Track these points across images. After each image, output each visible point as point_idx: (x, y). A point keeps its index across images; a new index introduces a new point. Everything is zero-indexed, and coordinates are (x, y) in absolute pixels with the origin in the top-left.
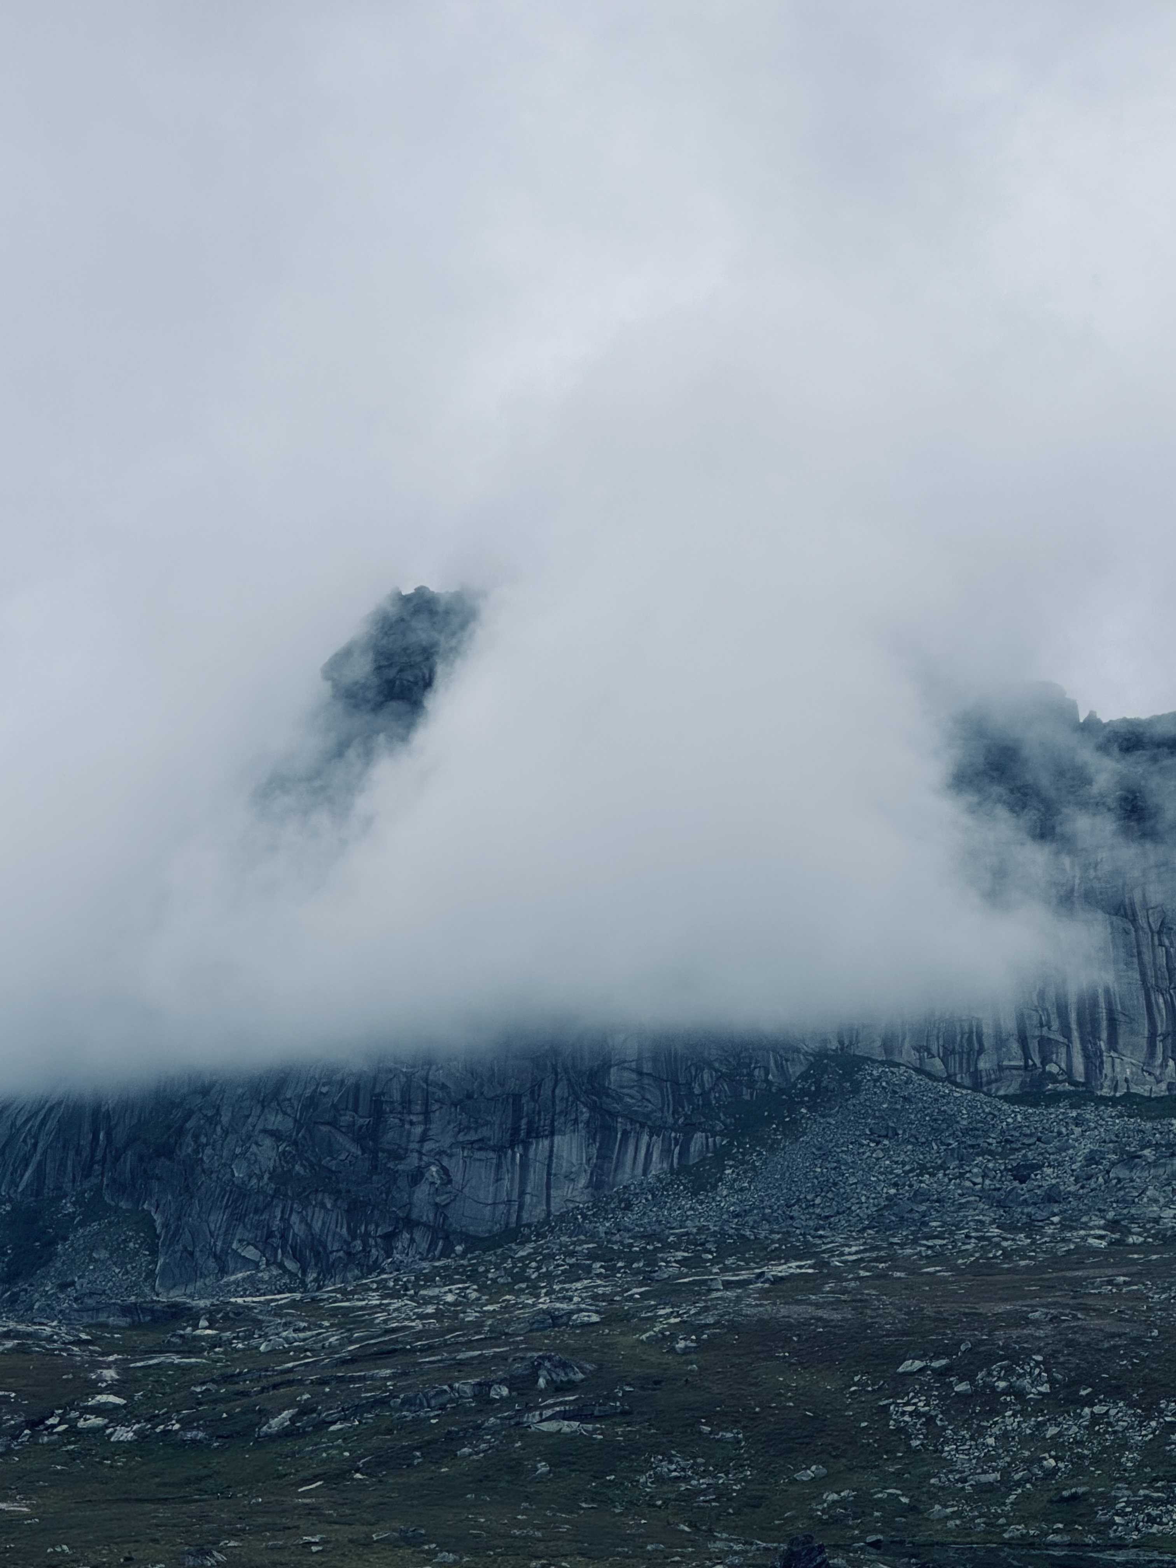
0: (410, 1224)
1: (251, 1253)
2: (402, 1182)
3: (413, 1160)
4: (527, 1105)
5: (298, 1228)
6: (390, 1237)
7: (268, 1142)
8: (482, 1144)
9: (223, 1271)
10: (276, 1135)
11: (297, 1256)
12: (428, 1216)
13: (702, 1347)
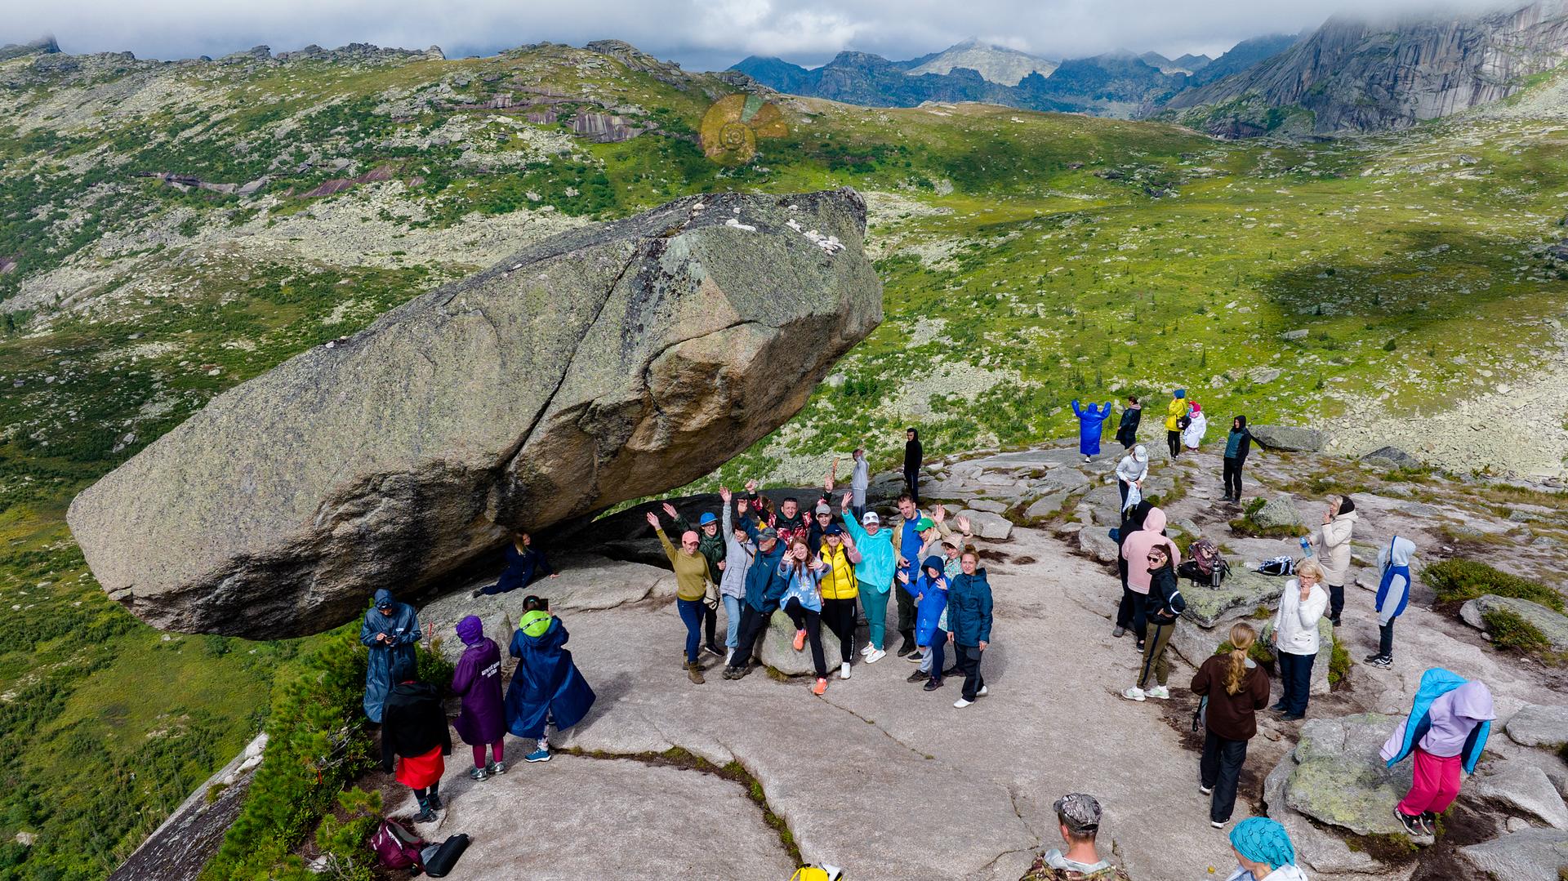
0: (1401, 116)
1: (1346, 124)
2: (1401, 103)
3: (1405, 96)
4: (1450, 77)
5: (1363, 117)
6: (1394, 120)
7: (1356, 90)
8: (1431, 91)
9: (1336, 129)
10: (1359, 88)
11: (1361, 125)
12: (1408, 113)
13: (1523, 153)
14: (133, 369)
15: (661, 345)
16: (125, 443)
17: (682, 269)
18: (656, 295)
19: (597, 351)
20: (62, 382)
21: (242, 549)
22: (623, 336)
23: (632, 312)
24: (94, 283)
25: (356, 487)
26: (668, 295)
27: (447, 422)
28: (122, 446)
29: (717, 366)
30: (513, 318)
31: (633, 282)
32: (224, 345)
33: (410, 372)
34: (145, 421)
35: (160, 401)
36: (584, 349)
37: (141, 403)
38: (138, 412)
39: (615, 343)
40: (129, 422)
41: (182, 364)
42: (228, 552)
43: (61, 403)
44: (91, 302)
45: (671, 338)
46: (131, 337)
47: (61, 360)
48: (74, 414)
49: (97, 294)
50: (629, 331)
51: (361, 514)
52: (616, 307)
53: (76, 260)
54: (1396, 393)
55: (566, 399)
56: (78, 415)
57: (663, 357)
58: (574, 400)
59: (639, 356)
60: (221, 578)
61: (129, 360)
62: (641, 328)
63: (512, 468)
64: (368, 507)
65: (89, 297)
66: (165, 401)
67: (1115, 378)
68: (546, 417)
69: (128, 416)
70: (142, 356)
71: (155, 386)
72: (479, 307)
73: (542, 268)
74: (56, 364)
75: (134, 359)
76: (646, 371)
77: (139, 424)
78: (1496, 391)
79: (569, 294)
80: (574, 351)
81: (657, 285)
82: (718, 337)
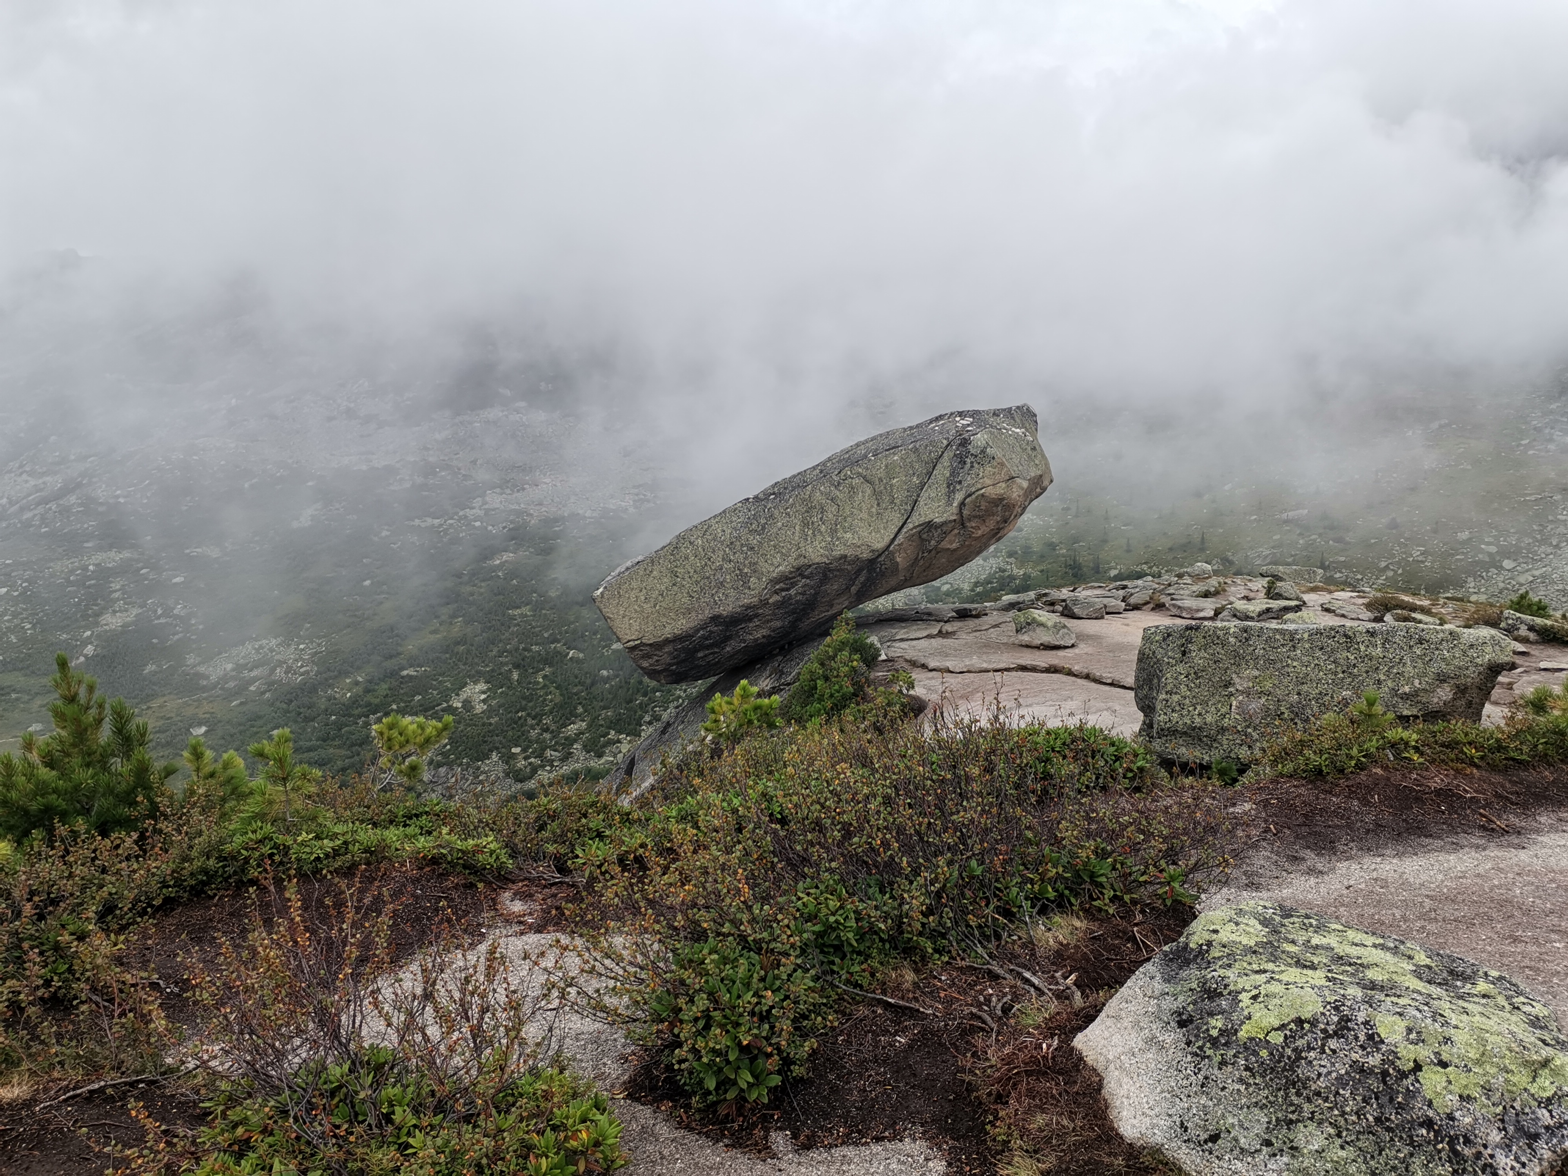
14: (90, 578)
15: (973, 489)
16: (86, 656)
17: (983, 452)
18: (968, 465)
19: (932, 495)
20: (16, 594)
21: (717, 611)
22: (948, 487)
23: (953, 473)
24: (41, 490)
25: (791, 572)
26: (976, 465)
27: (848, 535)
28: (82, 659)
29: (1003, 499)
30: (881, 480)
31: (951, 460)
32: (187, 551)
33: (823, 510)
34: (106, 631)
35: (120, 611)
36: (924, 495)
37: (98, 615)
38: (97, 624)
39: (943, 489)
40: (88, 633)
41: (143, 571)
42: (708, 613)
43: (15, 615)
44: (40, 510)
45: (979, 486)
46: (86, 545)
47: (13, 571)
48: (29, 626)
49: (45, 501)
50: (951, 486)
51: (788, 590)
52: (942, 472)
53: (21, 466)
54: (1400, 571)
55: (916, 520)
56: (34, 627)
57: (974, 496)
58: (922, 520)
59: (959, 497)
60: (698, 631)
61: (85, 568)
62: (960, 482)
63: (881, 559)
64: (793, 585)
65: (38, 504)
66: (126, 610)
67: (1113, 564)
68: (905, 530)
69: (87, 628)
70: (100, 564)
71: (116, 595)
72: (859, 475)
73: (894, 454)
74: (8, 575)
75: (91, 568)
76: (962, 504)
77: (99, 636)
78: (1502, 567)
79: (912, 467)
80: (918, 496)
81: (968, 461)
82: (1003, 485)
